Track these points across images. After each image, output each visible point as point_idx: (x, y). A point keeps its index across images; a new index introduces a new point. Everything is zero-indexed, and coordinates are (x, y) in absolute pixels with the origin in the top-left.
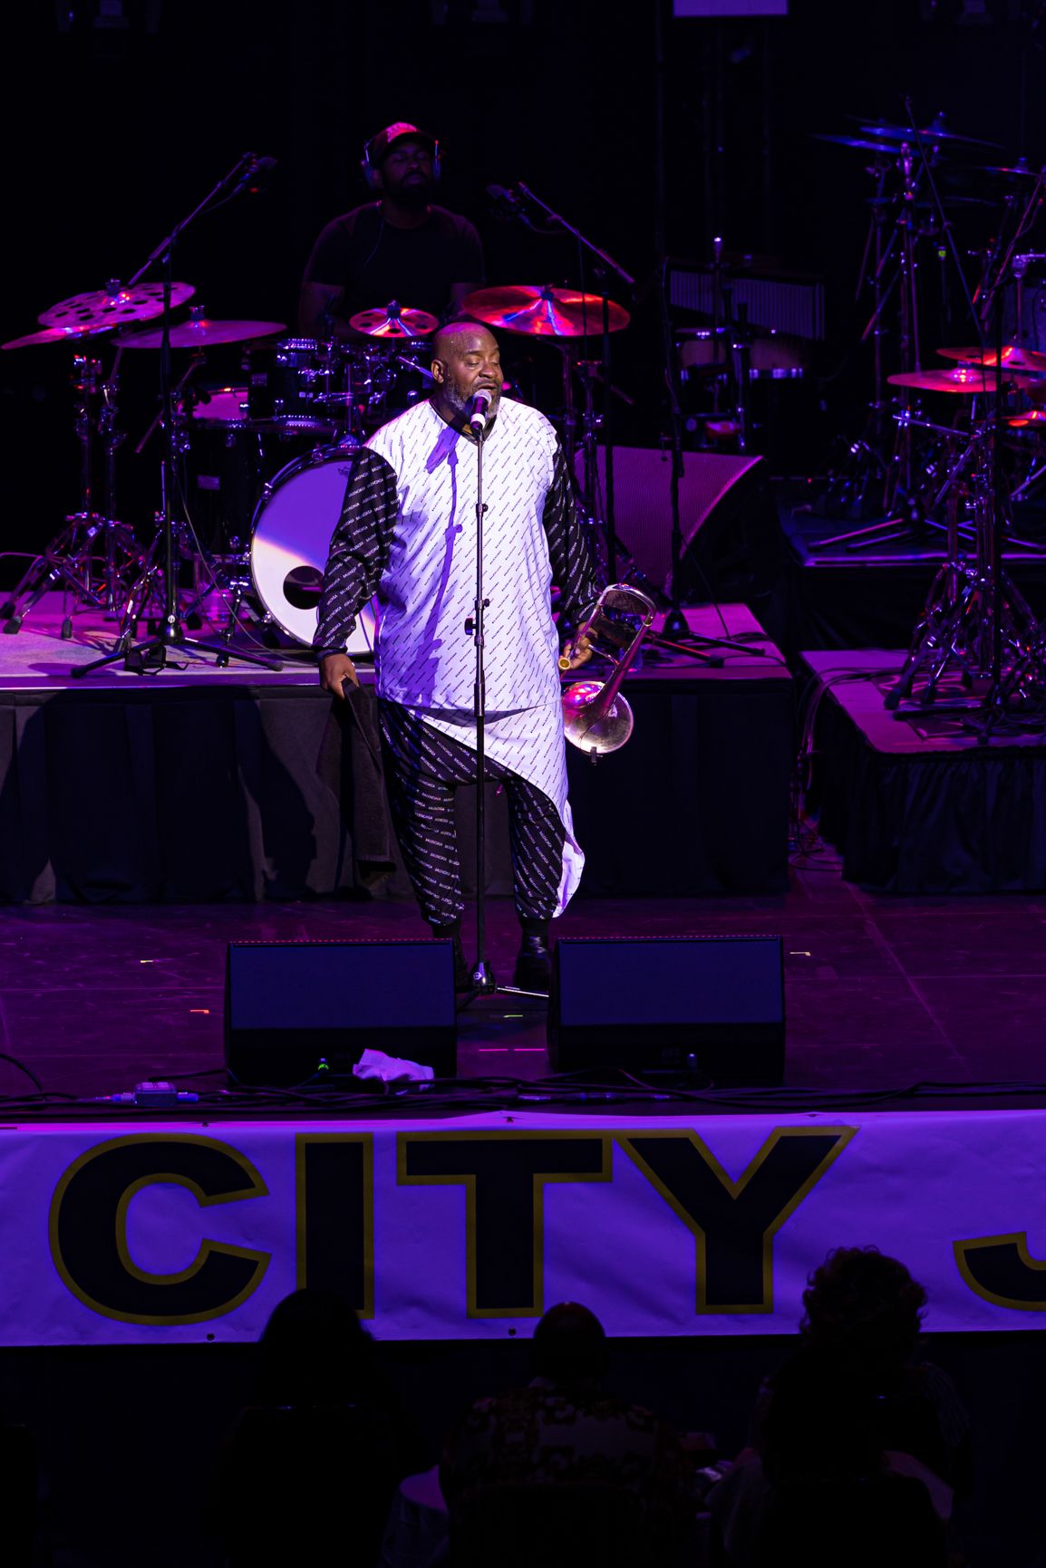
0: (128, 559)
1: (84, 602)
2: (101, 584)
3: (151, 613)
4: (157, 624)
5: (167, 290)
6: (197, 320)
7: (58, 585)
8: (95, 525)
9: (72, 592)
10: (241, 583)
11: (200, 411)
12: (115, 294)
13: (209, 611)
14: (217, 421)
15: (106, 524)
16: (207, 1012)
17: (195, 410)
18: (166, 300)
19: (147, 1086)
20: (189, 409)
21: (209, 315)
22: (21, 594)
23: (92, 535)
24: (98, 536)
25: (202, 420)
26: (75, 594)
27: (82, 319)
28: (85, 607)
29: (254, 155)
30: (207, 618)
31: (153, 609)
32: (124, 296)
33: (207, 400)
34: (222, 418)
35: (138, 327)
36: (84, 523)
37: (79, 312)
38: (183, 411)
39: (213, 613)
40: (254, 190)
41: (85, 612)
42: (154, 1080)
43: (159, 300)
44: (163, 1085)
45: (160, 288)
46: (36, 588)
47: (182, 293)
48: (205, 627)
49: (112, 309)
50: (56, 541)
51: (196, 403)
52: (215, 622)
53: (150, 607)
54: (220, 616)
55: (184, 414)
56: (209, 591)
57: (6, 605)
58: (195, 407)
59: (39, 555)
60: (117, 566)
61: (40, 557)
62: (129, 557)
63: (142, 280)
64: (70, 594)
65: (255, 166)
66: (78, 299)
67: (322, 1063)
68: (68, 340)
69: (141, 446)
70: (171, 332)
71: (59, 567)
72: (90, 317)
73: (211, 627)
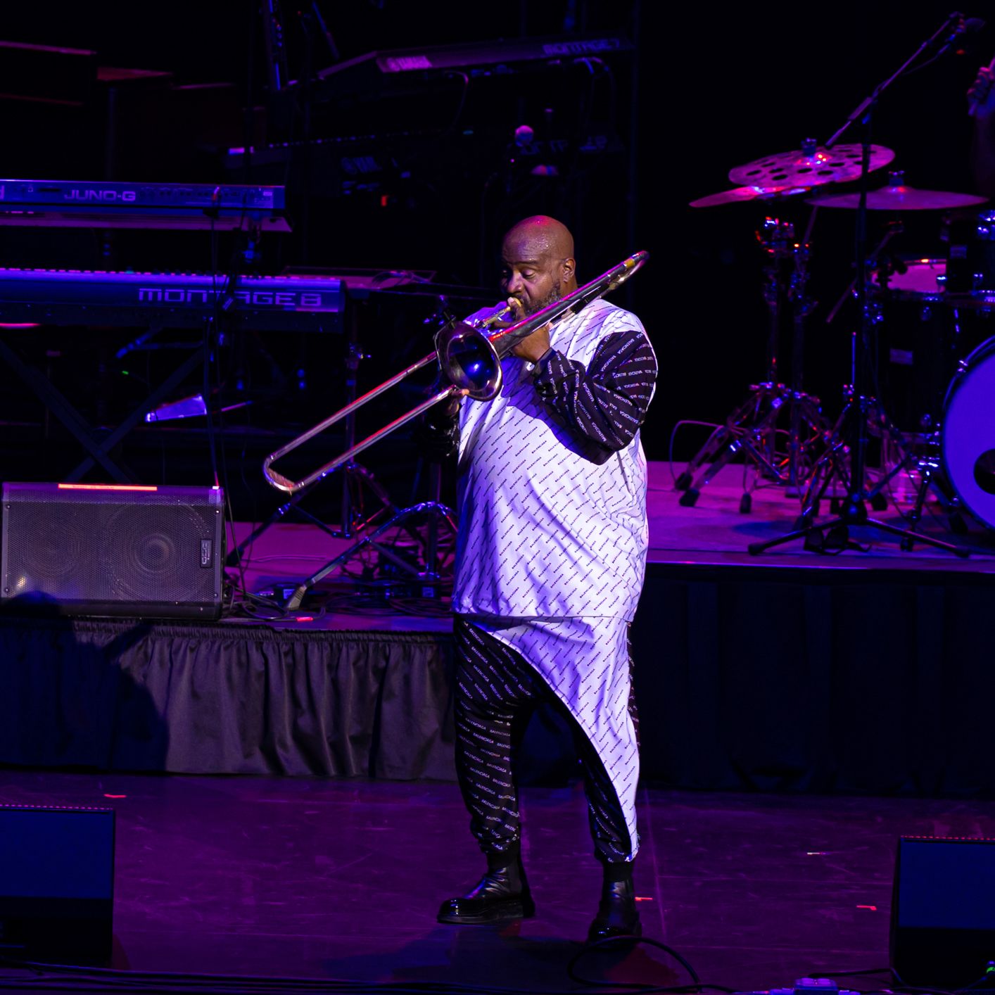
0: (814, 433)
1: (765, 477)
2: (784, 458)
3: (835, 490)
4: (841, 502)
5: (867, 153)
6: (896, 185)
7: (739, 458)
8: (780, 395)
9: (753, 466)
10: (930, 464)
11: (896, 282)
12: (811, 153)
13: (896, 492)
14: (913, 293)
15: (792, 396)
16: (873, 908)
17: (890, 280)
18: (865, 163)
19: (807, 982)
20: (883, 279)
21: (907, 181)
22: (699, 465)
23: (776, 406)
24: (783, 408)
25: (898, 291)
26: (756, 468)
27: (776, 178)
28: (765, 482)
29: (962, 15)
30: (893, 499)
31: (837, 488)
32: (820, 156)
33: (903, 270)
34: (918, 290)
35: (834, 189)
36: (769, 393)
37: (773, 171)
38: (877, 281)
39: (900, 494)
40: (960, 52)
41: (765, 487)
42: (815, 976)
43: (858, 163)
44: (824, 982)
45: (857, 149)
46: (719, 458)
47: (882, 157)
48: (891, 509)
49: (807, 170)
50: (739, 411)
51: (892, 273)
52: (902, 504)
53: (834, 485)
54: (906, 498)
55: (878, 284)
56: (897, 471)
57: (683, 476)
58: (890, 277)
59: (721, 424)
60: (802, 439)
61: (721, 427)
62: (815, 432)
63: (841, 141)
64: (750, 470)
65: (962, 27)
66: (771, 160)
67: (991, 966)
68: (758, 200)
69: (832, 316)
70: (869, 195)
71: (740, 438)
72: (784, 177)
73: (897, 508)
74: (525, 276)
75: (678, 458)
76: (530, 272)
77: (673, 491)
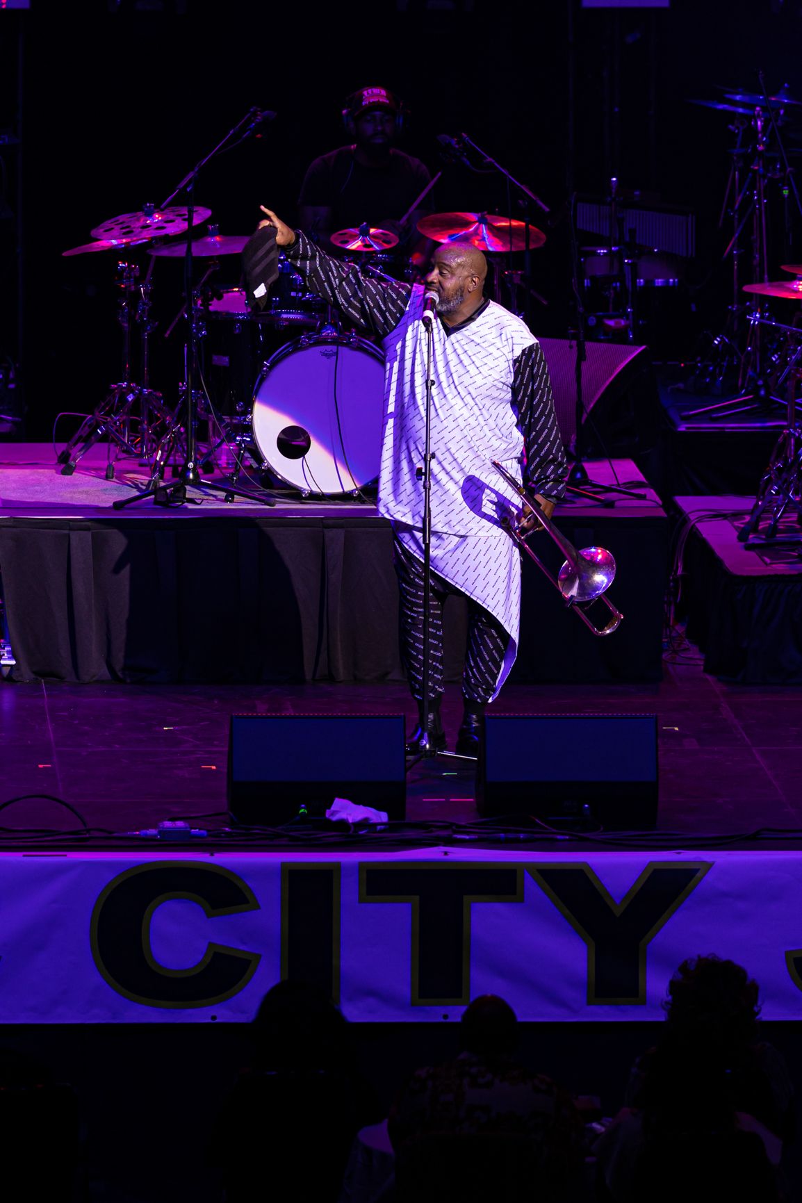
0: (158, 419)
1: (124, 451)
2: (138, 437)
3: (175, 460)
4: (180, 469)
5: (191, 212)
6: (213, 235)
7: (104, 438)
8: (132, 392)
9: (115, 444)
10: (245, 438)
11: (215, 306)
12: (150, 214)
13: (220, 459)
14: (228, 313)
15: (141, 392)
16: (214, 767)
17: (210, 305)
18: (190, 220)
19: (167, 824)
20: (206, 303)
21: (221, 232)
22: (75, 445)
23: (130, 399)
24: (135, 401)
25: (216, 313)
26: (117, 445)
27: (125, 233)
28: (125, 455)
29: (259, 109)
30: (218, 465)
31: (177, 458)
32: (157, 216)
33: (220, 297)
34: (231, 311)
35: (168, 240)
36: (124, 390)
37: (122, 228)
38: (201, 305)
39: (223, 461)
40: (259, 136)
41: (124, 459)
42: (173, 819)
43: (184, 220)
44: (180, 824)
45: (185, 211)
46: (87, 441)
47: (201, 215)
48: (217, 472)
49: (148, 226)
50: (103, 404)
51: (212, 300)
52: (225, 468)
53: (175, 456)
54: (228, 464)
55: (202, 308)
56: (220, 444)
57: (63, 453)
58: (210, 303)
59: (90, 415)
60: (149, 424)
61: (90, 416)
62: (159, 417)
63: (171, 204)
64: (112, 445)
65: (259, 117)
66: (121, 218)
67: (303, 808)
68: (113, 250)
69: (169, 332)
70: (193, 244)
71: (105, 424)
72: (131, 232)
73: (221, 472)
74: (441, 273)
75: (59, 440)
76: (445, 272)
77: (56, 464)
